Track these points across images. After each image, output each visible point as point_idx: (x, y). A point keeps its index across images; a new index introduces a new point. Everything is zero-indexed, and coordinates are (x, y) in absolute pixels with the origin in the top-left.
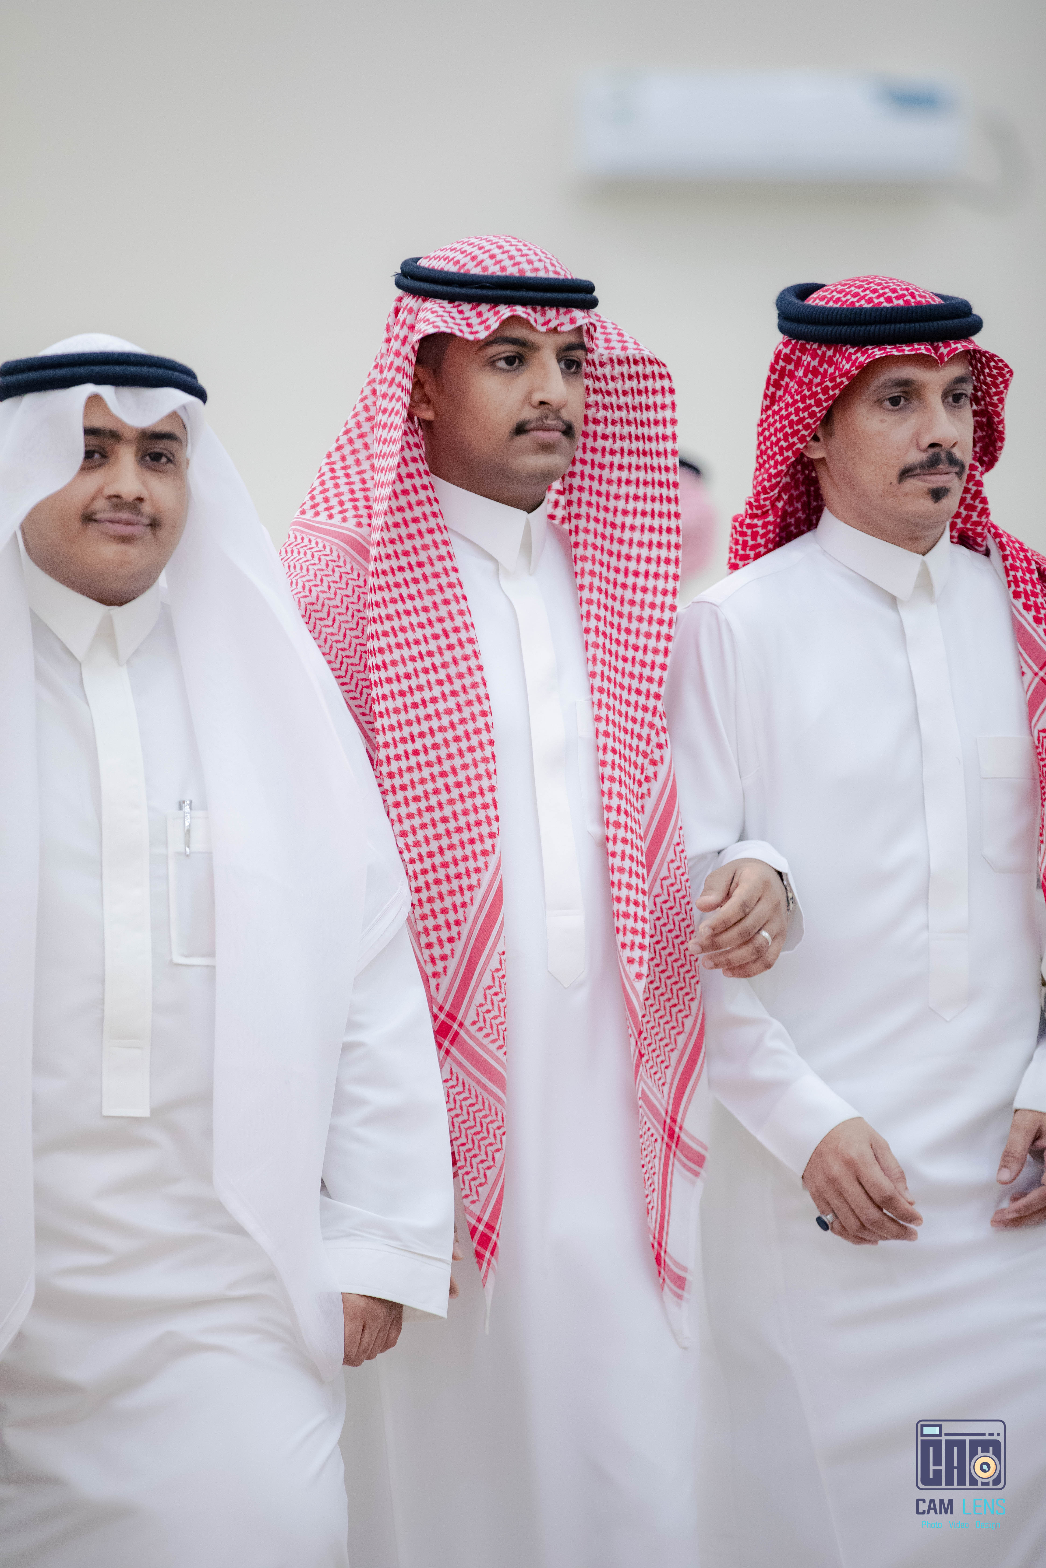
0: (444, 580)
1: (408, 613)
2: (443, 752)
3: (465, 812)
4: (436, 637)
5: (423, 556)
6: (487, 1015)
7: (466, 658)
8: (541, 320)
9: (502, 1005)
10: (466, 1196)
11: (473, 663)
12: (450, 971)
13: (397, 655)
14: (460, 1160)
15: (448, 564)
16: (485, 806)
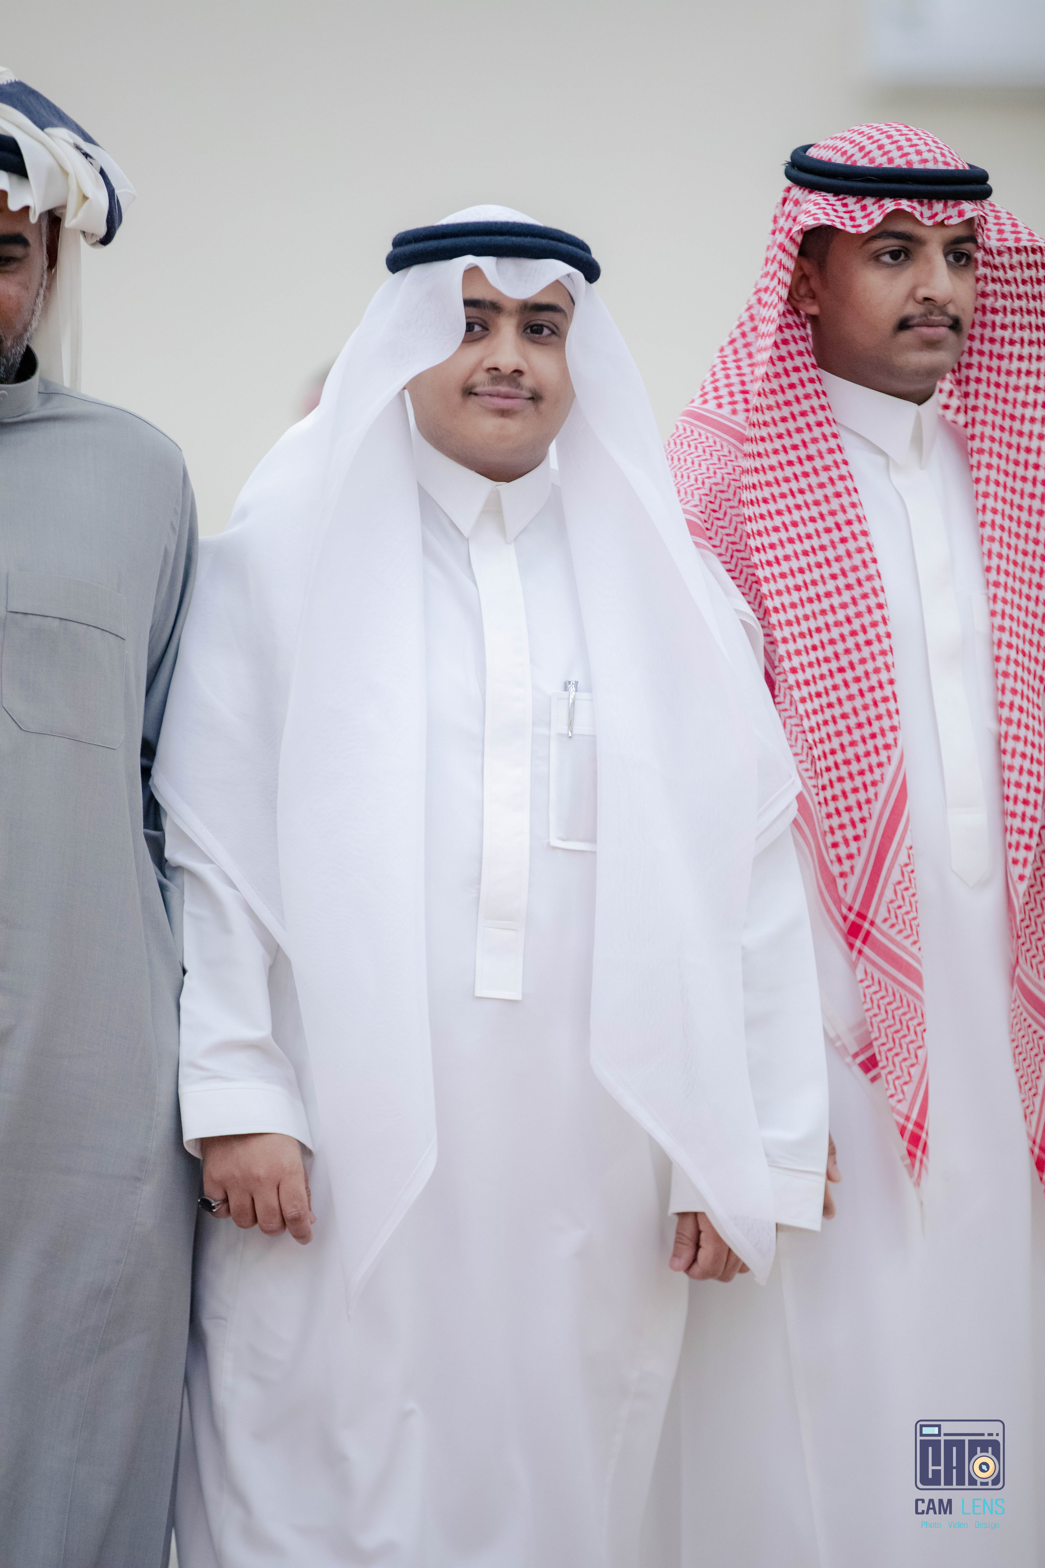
0: (834, 473)
1: (798, 507)
2: (840, 647)
3: (866, 707)
4: (828, 530)
5: (812, 450)
6: (898, 911)
7: (860, 551)
8: (927, 213)
9: (913, 900)
10: (892, 1096)
11: (867, 555)
12: (858, 870)
13: (789, 549)
14: (881, 1060)
15: (838, 456)
16: (885, 700)
